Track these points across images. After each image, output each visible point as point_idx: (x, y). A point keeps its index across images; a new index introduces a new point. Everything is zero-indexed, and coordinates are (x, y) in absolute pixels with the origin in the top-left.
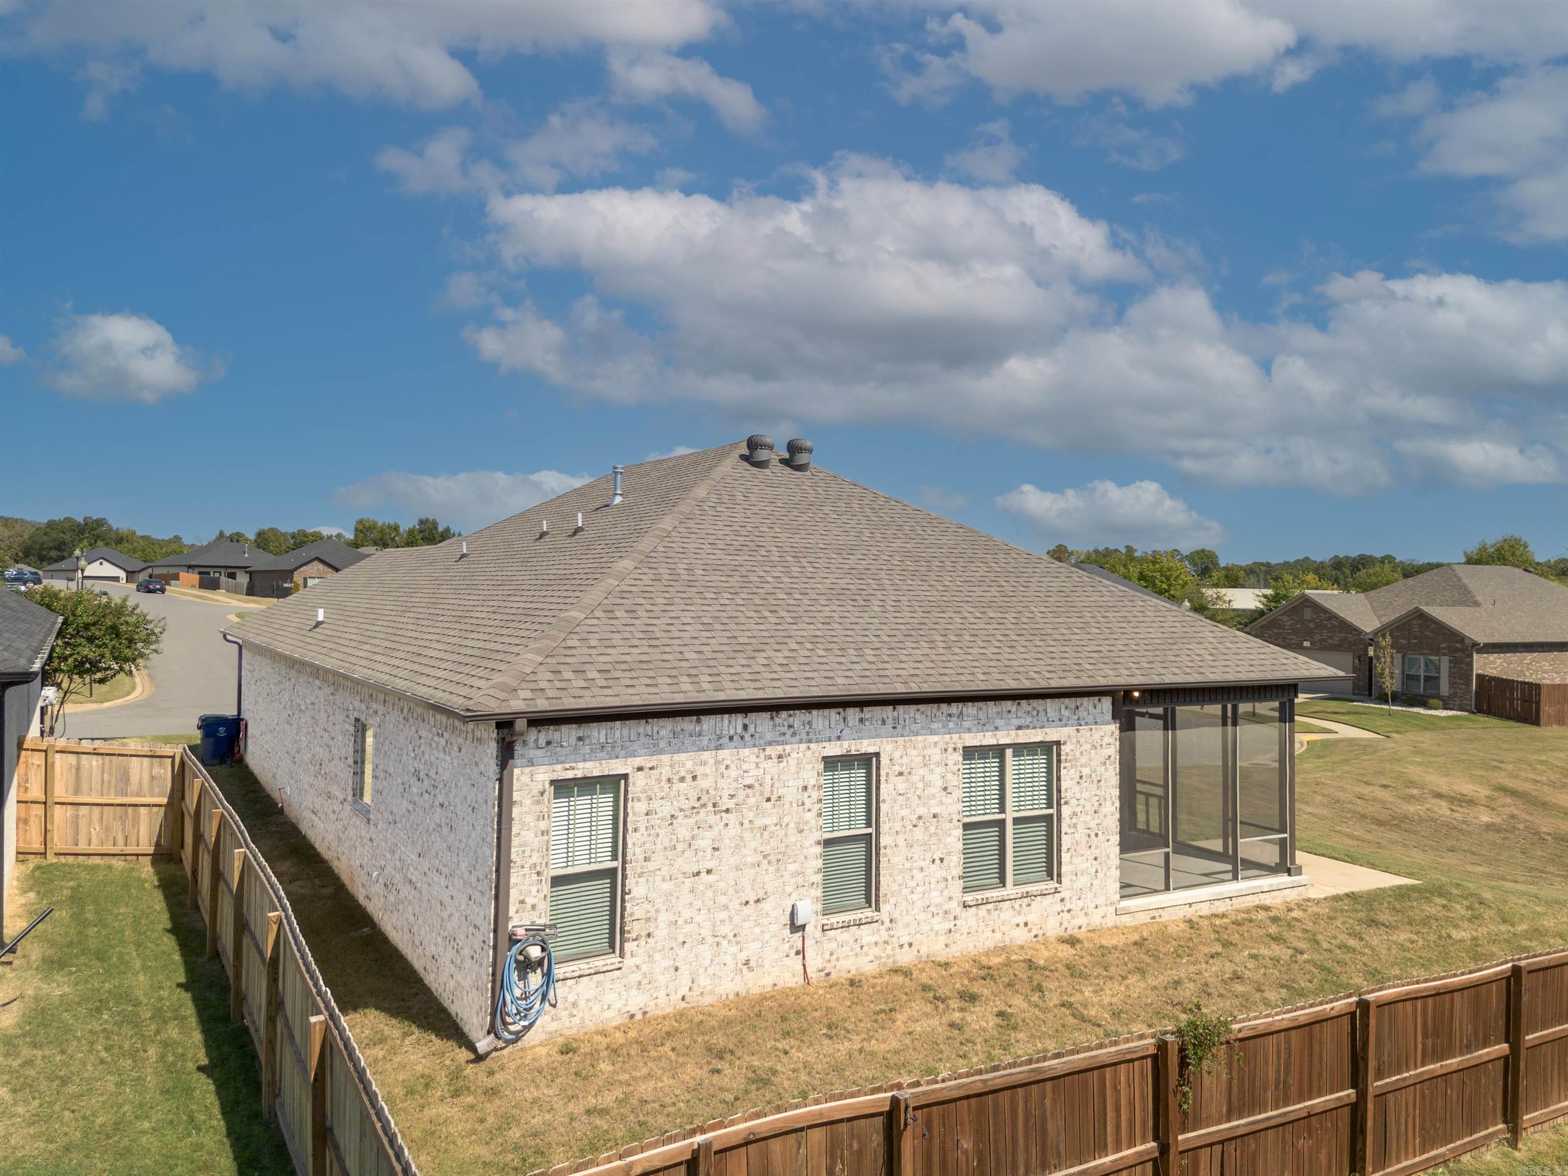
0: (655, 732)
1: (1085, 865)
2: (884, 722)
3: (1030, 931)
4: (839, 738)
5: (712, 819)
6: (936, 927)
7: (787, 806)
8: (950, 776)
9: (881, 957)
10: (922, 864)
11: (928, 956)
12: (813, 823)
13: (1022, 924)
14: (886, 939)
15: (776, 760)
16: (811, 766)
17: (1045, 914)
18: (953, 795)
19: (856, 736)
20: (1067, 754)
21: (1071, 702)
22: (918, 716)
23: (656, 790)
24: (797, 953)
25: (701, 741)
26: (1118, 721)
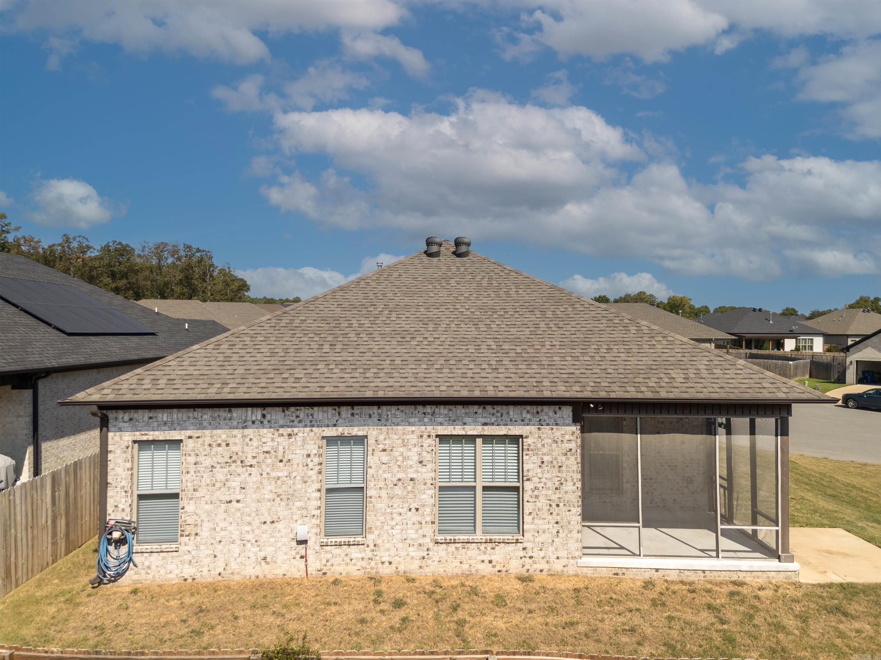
0: (199, 416)
1: (547, 526)
2: (370, 416)
3: (494, 567)
4: (335, 425)
5: (240, 470)
6: (412, 554)
7: (295, 466)
8: (425, 454)
9: (366, 568)
10: (401, 510)
11: (405, 572)
12: (314, 477)
13: (487, 561)
14: (370, 557)
15: (287, 437)
16: (313, 442)
17: (509, 557)
18: (428, 467)
19: (348, 424)
20: (529, 445)
21: (534, 409)
22: (398, 413)
23: (202, 451)
24: (302, 557)
25: (232, 423)
26: (579, 424)
